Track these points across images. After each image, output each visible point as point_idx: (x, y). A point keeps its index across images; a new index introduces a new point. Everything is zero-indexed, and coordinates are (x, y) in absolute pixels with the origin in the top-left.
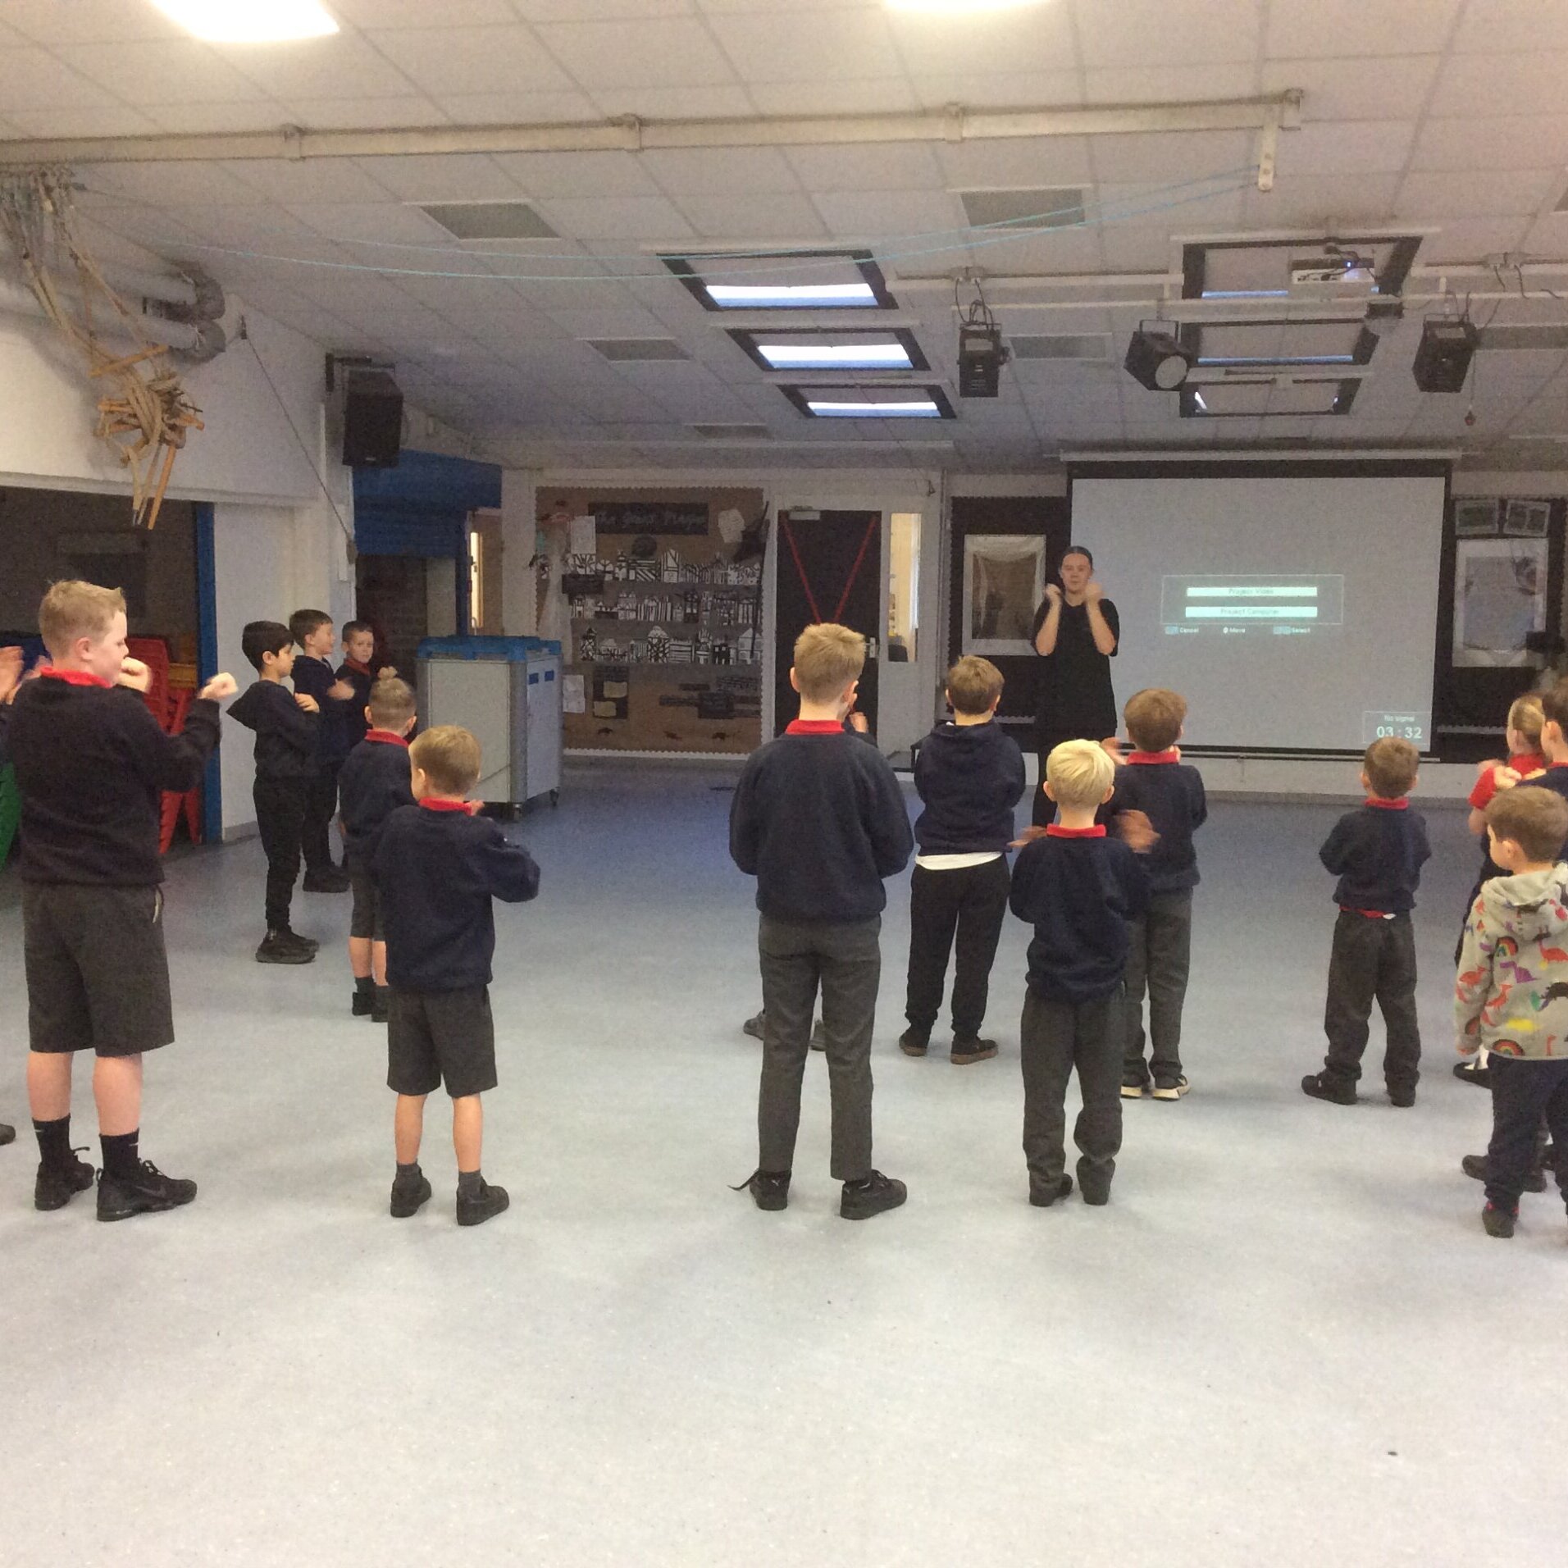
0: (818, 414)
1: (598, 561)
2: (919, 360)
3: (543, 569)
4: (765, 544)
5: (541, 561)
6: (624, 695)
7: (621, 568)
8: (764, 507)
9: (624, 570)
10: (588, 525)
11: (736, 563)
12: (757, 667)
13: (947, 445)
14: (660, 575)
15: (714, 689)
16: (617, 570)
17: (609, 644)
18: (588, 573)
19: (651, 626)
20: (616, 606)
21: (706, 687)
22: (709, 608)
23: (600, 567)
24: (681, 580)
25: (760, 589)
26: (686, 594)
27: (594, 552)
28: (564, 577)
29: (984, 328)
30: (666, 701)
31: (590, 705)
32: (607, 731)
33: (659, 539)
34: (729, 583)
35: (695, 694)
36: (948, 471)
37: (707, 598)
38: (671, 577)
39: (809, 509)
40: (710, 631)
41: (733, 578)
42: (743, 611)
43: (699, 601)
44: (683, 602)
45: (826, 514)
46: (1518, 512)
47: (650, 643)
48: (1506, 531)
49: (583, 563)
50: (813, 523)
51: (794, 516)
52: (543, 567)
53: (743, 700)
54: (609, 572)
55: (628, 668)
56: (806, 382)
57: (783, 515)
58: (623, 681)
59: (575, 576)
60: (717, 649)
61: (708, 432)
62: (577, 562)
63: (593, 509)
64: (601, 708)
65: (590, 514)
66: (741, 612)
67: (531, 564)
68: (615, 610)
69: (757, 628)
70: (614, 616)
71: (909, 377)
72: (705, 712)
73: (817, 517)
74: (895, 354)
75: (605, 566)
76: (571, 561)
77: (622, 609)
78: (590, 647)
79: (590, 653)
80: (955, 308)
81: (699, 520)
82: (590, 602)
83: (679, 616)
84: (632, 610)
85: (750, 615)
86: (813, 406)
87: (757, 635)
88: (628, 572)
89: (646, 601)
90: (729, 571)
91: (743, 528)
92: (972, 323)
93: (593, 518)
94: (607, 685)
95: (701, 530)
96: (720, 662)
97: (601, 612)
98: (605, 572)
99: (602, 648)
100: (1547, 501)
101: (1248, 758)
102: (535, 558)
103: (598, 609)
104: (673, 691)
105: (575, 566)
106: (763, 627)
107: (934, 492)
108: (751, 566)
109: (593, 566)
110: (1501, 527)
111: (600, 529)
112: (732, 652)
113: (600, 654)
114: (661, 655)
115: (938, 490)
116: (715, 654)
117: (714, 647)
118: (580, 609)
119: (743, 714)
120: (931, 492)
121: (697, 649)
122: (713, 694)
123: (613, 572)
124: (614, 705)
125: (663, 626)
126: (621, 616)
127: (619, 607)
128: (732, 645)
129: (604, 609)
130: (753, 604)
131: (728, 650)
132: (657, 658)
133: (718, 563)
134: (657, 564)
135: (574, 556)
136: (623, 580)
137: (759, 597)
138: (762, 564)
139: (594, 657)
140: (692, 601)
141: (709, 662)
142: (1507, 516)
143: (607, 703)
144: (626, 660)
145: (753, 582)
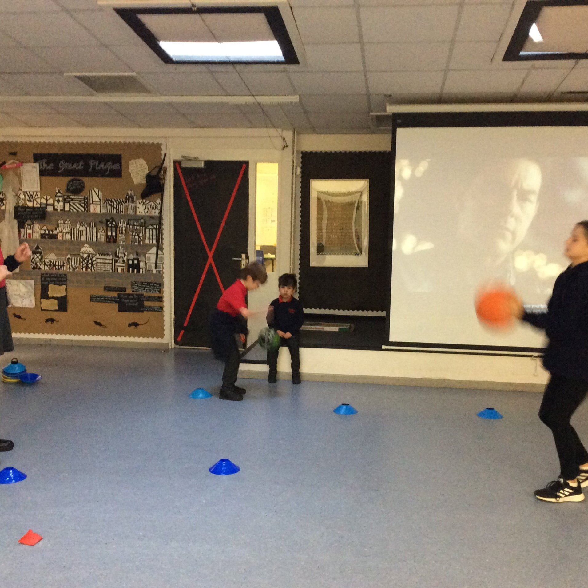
1: (42, 197)
4: (164, 184)
6: (63, 294)
7: (58, 201)
8: (163, 157)
9: (61, 203)
10: (34, 170)
11: (142, 199)
12: (160, 274)
14: (88, 207)
15: (129, 291)
16: (56, 203)
17: (51, 257)
18: (35, 205)
19: (82, 244)
20: (56, 229)
21: (124, 289)
22: (124, 232)
23: (43, 201)
24: (104, 211)
25: (160, 218)
26: (107, 221)
27: (39, 189)
28: (16, 208)
30: (93, 299)
31: (38, 303)
32: (52, 320)
33: (85, 179)
34: (138, 213)
35: (115, 294)
36: (298, 131)
37: (123, 225)
38: (95, 209)
39: (196, 159)
40: (125, 247)
41: (141, 210)
42: (150, 234)
43: (116, 227)
44: (105, 228)
45: (209, 164)
47: (82, 257)
49: (31, 197)
50: (198, 170)
51: (184, 165)
52: (2, 200)
53: (149, 299)
54: (49, 205)
55: (66, 275)
57: (177, 163)
58: (62, 285)
59: (25, 208)
60: (131, 262)
62: (27, 197)
63: (37, 158)
64: (46, 304)
65: (35, 161)
66: (147, 235)
68: (55, 232)
69: (159, 247)
70: (54, 237)
72: (123, 308)
73: (202, 165)
75: (47, 200)
76: (22, 196)
77: (61, 232)
78: (38, 259)
79: (38, 264)
81: (116, 167)
82: (37, 227)
83: (102, 237)
84: (67, 233)
85: (154, 237)
86: (168, 47)
87: (160, 252)
88: (64, 206)
89: (78, 226)
90: (138, 205)
91: (147, 172)
93: (37, 165)
94: (51, 287)
95: (117, 174)
96: (133, 271)
97: (45, 234)
98: (47, 205)
99: (47, 261)
103: (43, 232)
104: (101, 292)
105: (25, 200)
106: (164, 246)
107: (287, 146)
108: (154, 202)
109: (38, 201)
111: (42, 173)
112: (142, 264)
113: (45, 264)
114: (90, 266)
115: (290, 145)
116: (129, 266)
117: (128, 260)
118: (29, 231)
119: (151, 309)
120: (285, 147)
121: (116, 261)
122: (129, 295)
123: (53, 205)
124: (56, 302)
125: (91, 245)
126: (60, 237)
127: (58, 230)
128: (141, 259)
129: (47, 232)
130: (156, 229)
131: (139, 262)
132: (87, 267)
133: (130, 199)
134: (86, 199)
135: (25, 193)
136: (61, 210)
137: (160, 224)
138: (162, 200)
139: (41, 267)
140: (111, 227)
141: (126, 270)
143: (51, 300)
144: (64, 269)
145: (156, 213)
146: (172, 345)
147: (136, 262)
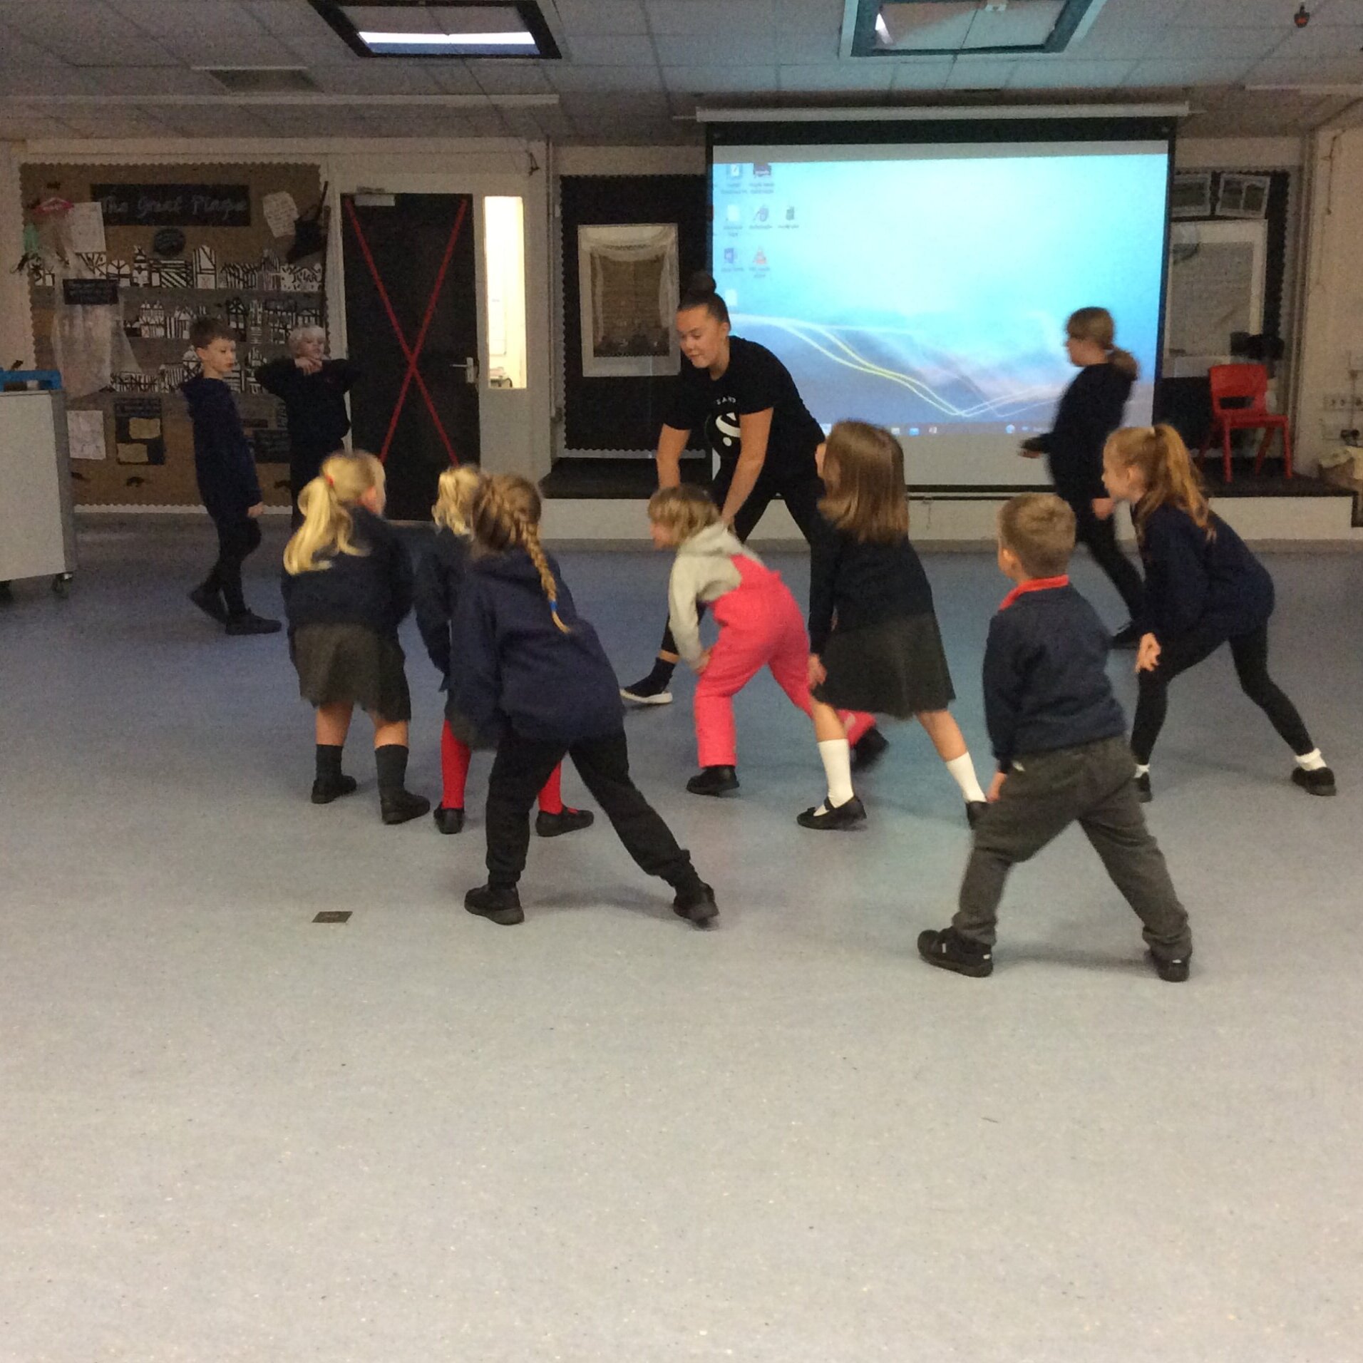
0: (374, 50)
1: (109, 262)
3: (38, 274)
4: (326, 237)
5: (32, 263)
6: (157, 434)
7: (140, 270)
8: (322, 188)
9: (145, 273)
10: (94, 214)
11: (290, 263)
13: (551, 100)
14: (192, 279)
15: (272, 426)
16: (135, 273)
17: (132, 369)
18: (97, 276)
20: (138, 320)
21: (264, 423)
22: (259, 322)
23: (113, 270)
24: (222, 286)
25: (322, 297)
26: (228, 303)
27: (104, 250)
28: (66, 284)
31: (112, 448)
32: (138, 480)
33: (190, 231)
34: (283, 289)
36: (554, 141)
37: (256, 309)
38: (206, 282)
39: (380, 192)
40: (263, 350)
41: (288, 283)
43: (246, 313)
45: (403, 199)
46: (1233, 189)
47: (187, 368)
48: (1218, 212)
49: (89, 262)
50: (385, 210)
51: (362, 201)
52: (36, 269)
54: (125, 276)
55: (160, 400)
57: (347, 199)
58: (154, 417)
59: (79, 280)
61: (233, 80)
62: (82, 263)
63: (98, 193)
64: (126, 452)
65: (95, 199)
67: (21, 266)
68: (136, 325)
70: (137, 332)
73: (391, 202)
75: (119, 268)
76: (73, 262)
77: (147, 324)
78: (107, 374)
81: (240, 207)
82: (103, 313)
84: (158, 325)
86: (368, 37)
88: (150, 278)
89: (177, 314)
90: (282, 274)
91: (296, 216)
93: (98, 204)
94: (133, 422)
95: (242, 219)
98: (120, 276)
99: (124, 376)
100: (1266, 173)
102: (25, 259)
105: (79, 268)
107: (537, 168)
108: (311, 268)
109: (104, 269)
110: (1213, 209)
111: (108, 220)
115: (543, 166)
120: (534, 169)
122: (272, 433)
123: (129, 276)
124: (144, 447)
126: (145, 333)
127: (141, 322)
130: (315, 315)
133: (267, 263)
134: (188, 265)
135: (77, 255)
136: (144, 285)
137: (323, 307)
138: (324, 265)
139: (114, 386)
140: (236, 314)
142: (1220, 193)
143: (135, 445)
144: (157, 389)
145: (314, 287)
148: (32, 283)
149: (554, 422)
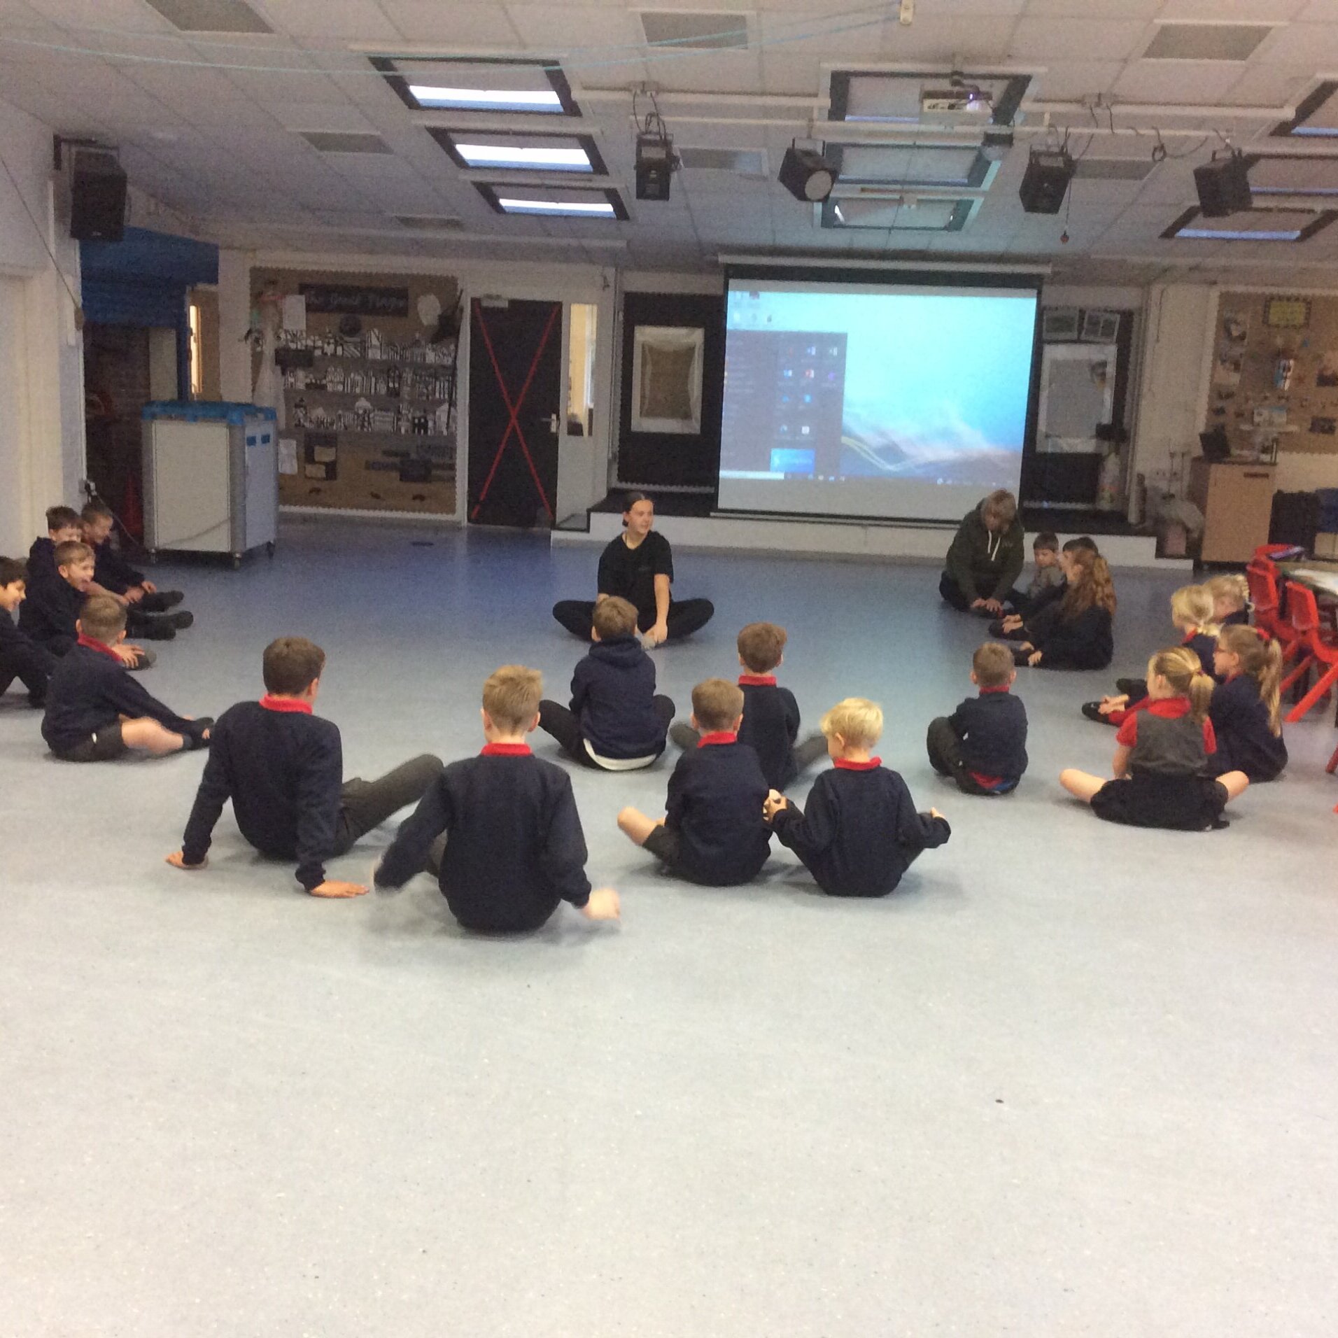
0: (507, 210)
1: (308, 336)
2: (598, 165)
4: (459, 327)
5: (255, 335)
6: (333, 458)
7: (329, 344)
8: (458, 293)
9: (332, 346)
10: (300, 303)
11: (433, 343)
12: (452, 437)
13: (621, 244)
14: (365, 352)
15: (413, 456)
16: (326, 346)
17: (319, 412)
18: (299, 347)
19: (356, 397)
20: (325, 378)
21: (406, 454)
22: (409, 382)
23: (310, 343)
24: (385, 357)
25: (453, 369)
26: (389, 370)
27: (304, 327)
28: (277, 351)
29: (658, 138)
30: (370, 466)
31: (301, 468)
32: (318, 491)
33: (365, 319)
34: (427, 361)
35: (397, 460)
36: (621, 268)
37: (408, 376)
38: (375, 354)
39: (498, 297)
40: (411, 403)
41: (431, 357)
42: (440, 388)
43: (400, 377)
44: (386, 376)
45: (513, 303)
46: (1094, 323)
47: (357, 413)
48: (1083, 336)
49: (295, 338)
50: (501, 310)
51: (485, 304)
52: (257, 341)
53: (439, 466)
54: (318, 348)
55: (336, 435)
56: (500, 180)
57: (476, 302)
58: (332, 446)
59: (286, 350)
60: (416, 421)
61: (407, 222)
62: (289, 337)
63: (303, 289)
64: (311, 470)
65: (301, 293)
66: (438, 387)
67: (246, 338)
68: (324, 382)
69: (452, 403)
70: (324, 387)
71: (590, 180)
72: (405, 477)
73: (505, 305)
74: (577, 158)
75: (314, 342)
76: (283, 336)
77: (331, 381)
78: (301, 415)
79: (302, 420)
80: (632, 118)
81: (401, 304)
82: (301, 374)
83: (383, 389)
84: (339, 383)
85: (446, 391)
86: (504, 202)
87: (452, 409)
88: (335, 349)
89: (352, 375)
90: (427, 351)
91: (439, 312)
92: (647, 132)
93: (303, 298)
94: (317, 449)
95: (402, 312)
96: (419, 432)
97: (311, 383)
98: (315, 348)
99: (313, 416)
100: (1118, 312)
101: (870, 525)
102: (250, 332)
103: (308, 381)
104: (379, 457)
105: (287, 340)
106: (458, 403)
107: (608, 286)
108: (448, 348)
109: (304, 342)
110: (1080, 333)
111: (310, 308)
112: (430, 424)
113: (311, 421)
114: (366, 424)
115: (612, 284)
116: (414, 425)
117: (414, 418)
118: (291, 380)
119: (440, 479)
120: (606, 286)
121: (399, 420)
122: (413, 461)
123: (322, 348)
124: (324, 467)
125: (368, 398)
126: (330, 388)
127: (327, 380)
128: (430, 417)
129: (314, 381)
130: (448, 381)
131: (426, 421)
132: (363, 426)
133: (416, 343)
134: (363, 342)
135: (286, 331)
136: (331, 355)
137: (454, 375)
138: (457, 347)
139: (305, 424)
140: (394, 377)
141: (410, 432)
142: (1085, 325)
143: (317, 465)
144: (335, 427)
145: (448, 361)
146: (465, 523)
147: (423, 420)
148: (253, 349)
149: (610, 463)
